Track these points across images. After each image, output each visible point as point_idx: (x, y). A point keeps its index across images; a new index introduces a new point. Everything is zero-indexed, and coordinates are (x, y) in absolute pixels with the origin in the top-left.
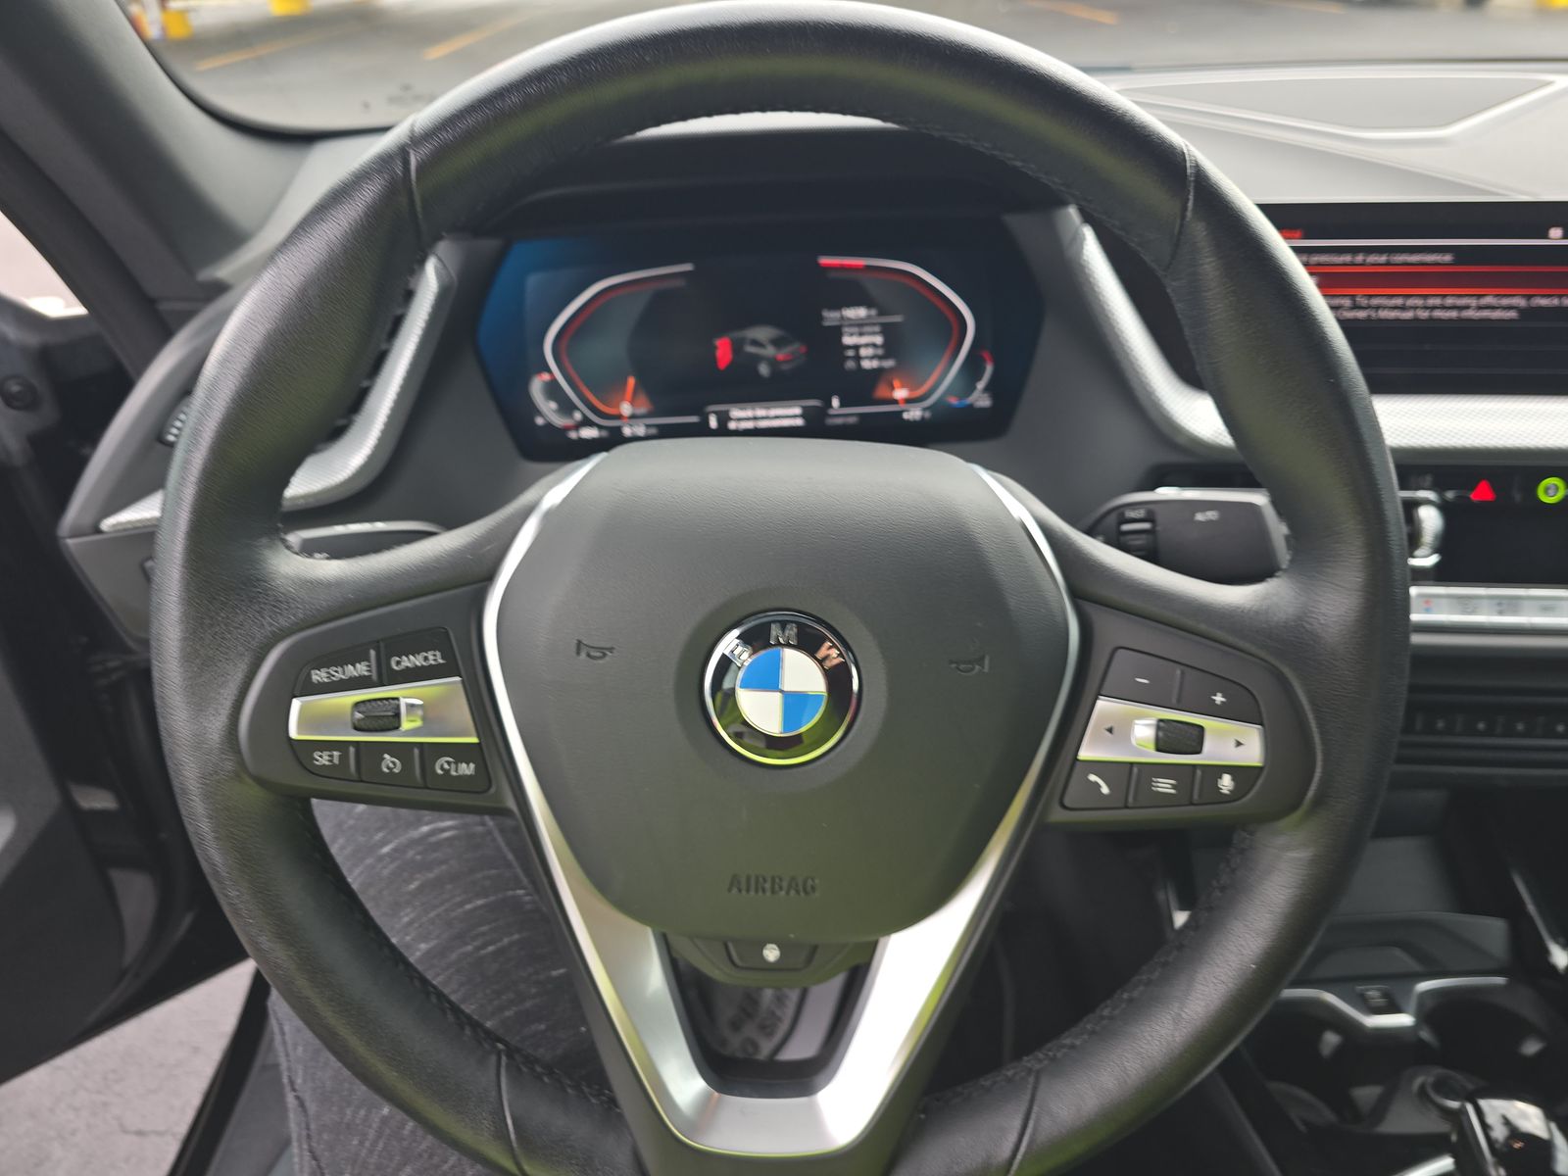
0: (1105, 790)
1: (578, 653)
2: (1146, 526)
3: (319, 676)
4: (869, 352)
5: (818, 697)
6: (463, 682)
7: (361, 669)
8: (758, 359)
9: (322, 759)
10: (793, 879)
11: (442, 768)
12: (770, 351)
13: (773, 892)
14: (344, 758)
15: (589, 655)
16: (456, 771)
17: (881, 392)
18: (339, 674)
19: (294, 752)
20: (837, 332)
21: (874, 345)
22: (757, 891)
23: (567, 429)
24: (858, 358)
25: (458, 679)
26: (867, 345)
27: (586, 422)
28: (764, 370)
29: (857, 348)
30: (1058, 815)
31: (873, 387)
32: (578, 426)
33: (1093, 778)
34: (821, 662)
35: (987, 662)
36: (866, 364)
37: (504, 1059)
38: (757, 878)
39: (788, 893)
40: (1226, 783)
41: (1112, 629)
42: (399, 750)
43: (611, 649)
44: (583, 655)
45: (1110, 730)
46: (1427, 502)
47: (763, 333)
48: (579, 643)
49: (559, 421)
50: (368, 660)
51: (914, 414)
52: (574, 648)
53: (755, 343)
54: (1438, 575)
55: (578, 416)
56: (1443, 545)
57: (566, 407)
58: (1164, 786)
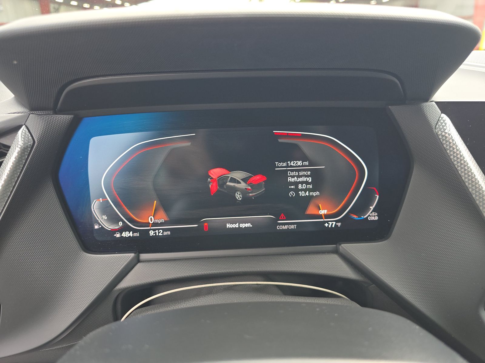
4: (304, 186)
8: (235, 190)
12: (243, 185)
17: (311, 210)
20: (284, 174)
21: (307, 183)
23: (114, 231)
24: (297, 190)
26: (302, 183)
27: (126, 228)
28: (238, 196)
29: (296, 184)
31: (306, 208)
32: (121, 230)
36: (302, 194)
47: (238, 175)
49: (109, 227)
51: (331, 224)
53: (233, 180)
55: (121, 224)
57: (114, 219)
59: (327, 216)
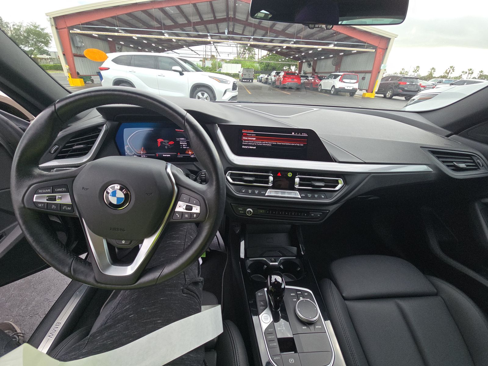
0: (178, 216)
1: (83, 189)
2: (204, 175)
3: (40, 191)
4: (185, 145)
5: (123, 198)
6: (70, 194)
7: (49, 190)
8: (165, 145)
9: (40, 205)
10: (121, 229)
11: (64, 208)
12: (167, 144)
13: (118, 230)
14: (44, 205)
15: (84, 189)
16: (67, 208)
17: (187, 152)
18: (44, 191)
19: (34, 204)
20: (179, 142)
21: (185, 144)
22: (115, 230)
24: (183, 146)
25: (69, 193)
26: (184, 144)
28: (166, 147)
29: (182, 145)
30: (172, 220)
31: (185, 152)
33: (177, 214)
34: (123, 192)
35: (153, 194)
36: (184, 147)
37: (75, 259)
38: (115, 228)
39: (120, 231)
40: (195, 215)
41: (184, 190)
42: (56, 205)
43: (88, 189)
44: (84, 190)
45: (180, 206)
46: (271, 176)
47: (166, 141)
48: (83, 188)
49: (130, 154)
50: (50, 189)
51: (192, 156)
52: (82, 189)
54: (273, 187)
55: (133, 153)
56: (274, 182)
58: (186, 216)
59: (191, 154)
